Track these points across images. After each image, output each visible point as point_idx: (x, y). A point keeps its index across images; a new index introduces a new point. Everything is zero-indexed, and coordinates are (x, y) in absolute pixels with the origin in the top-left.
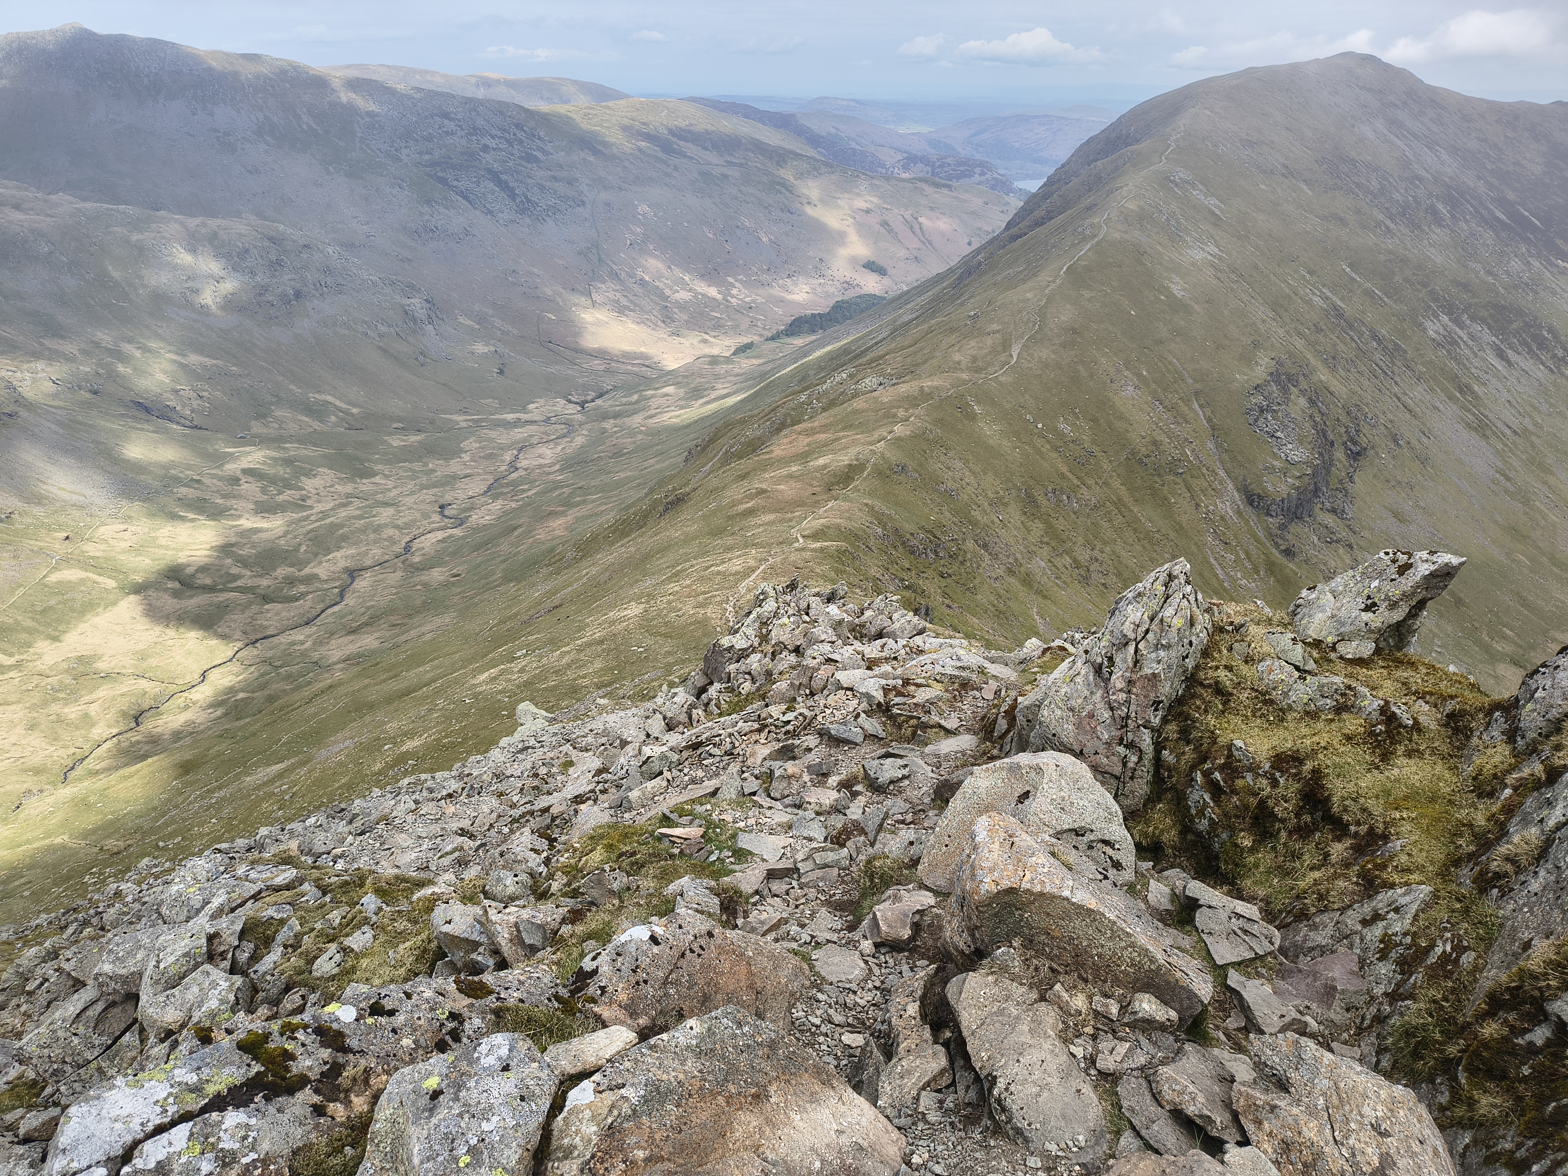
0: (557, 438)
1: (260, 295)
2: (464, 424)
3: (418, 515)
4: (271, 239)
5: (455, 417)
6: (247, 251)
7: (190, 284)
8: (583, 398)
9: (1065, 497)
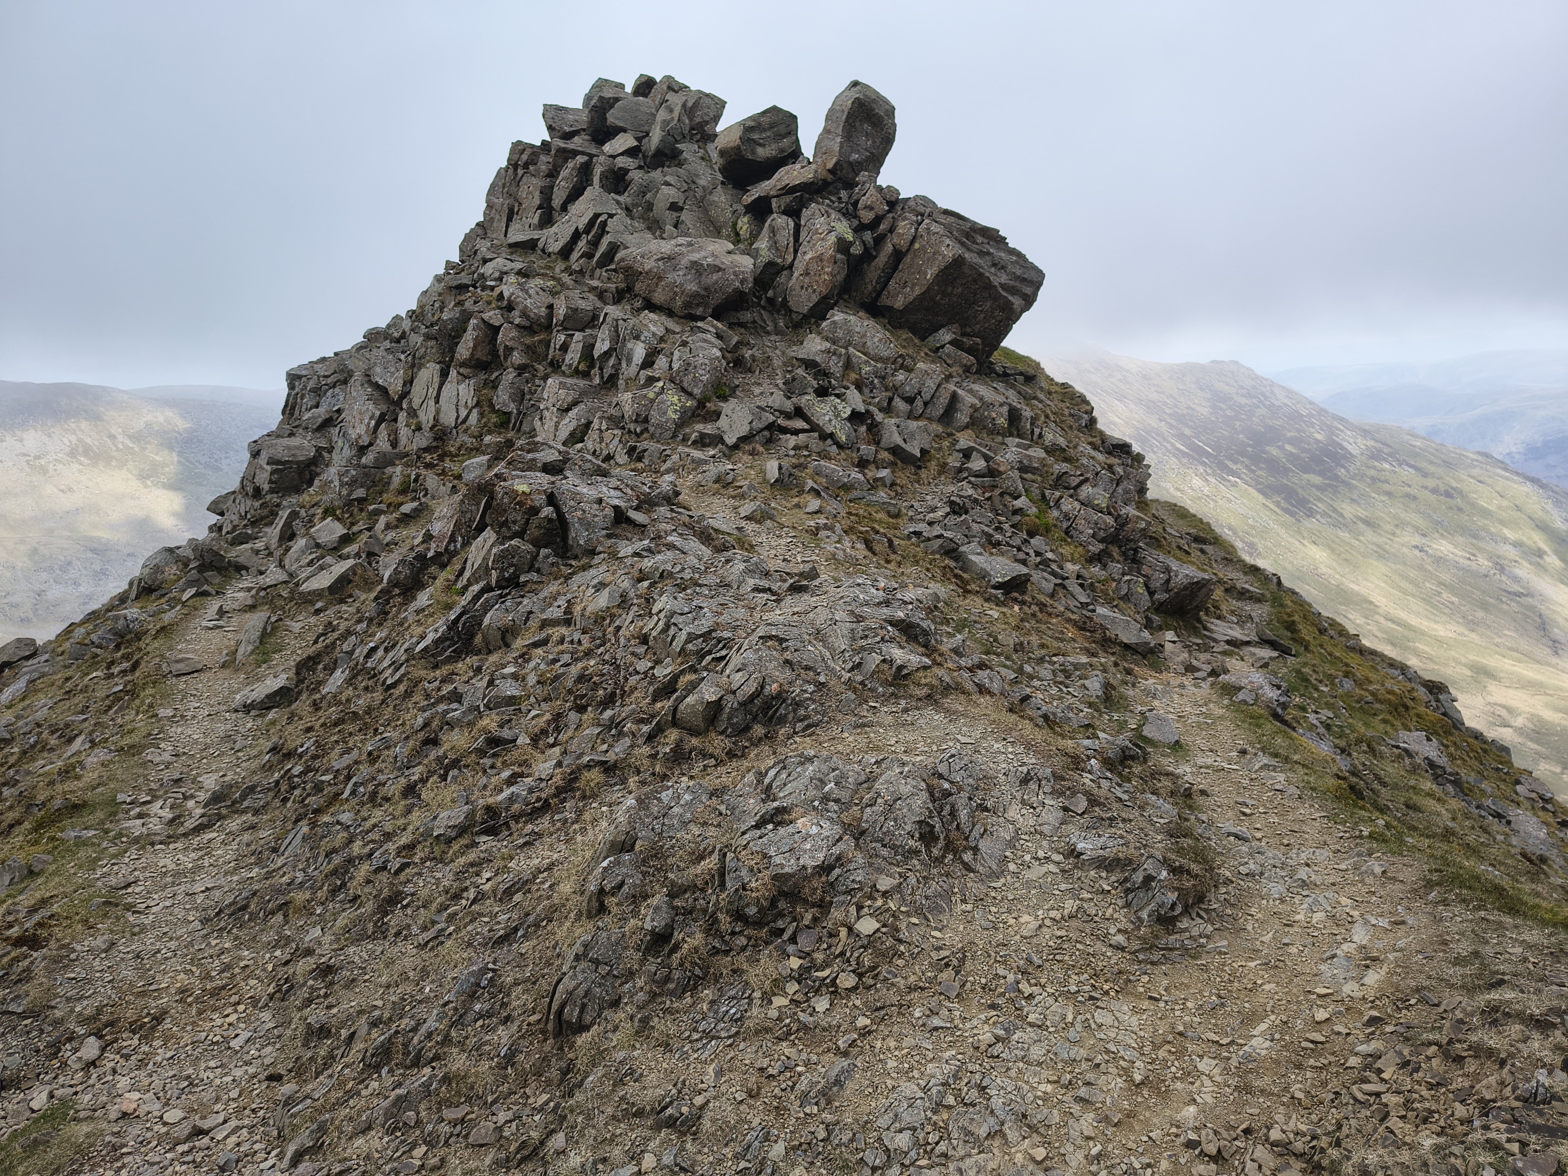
1: (85, 604)
4: (93, 550)
6: (69, 563)
7: (9, 599)
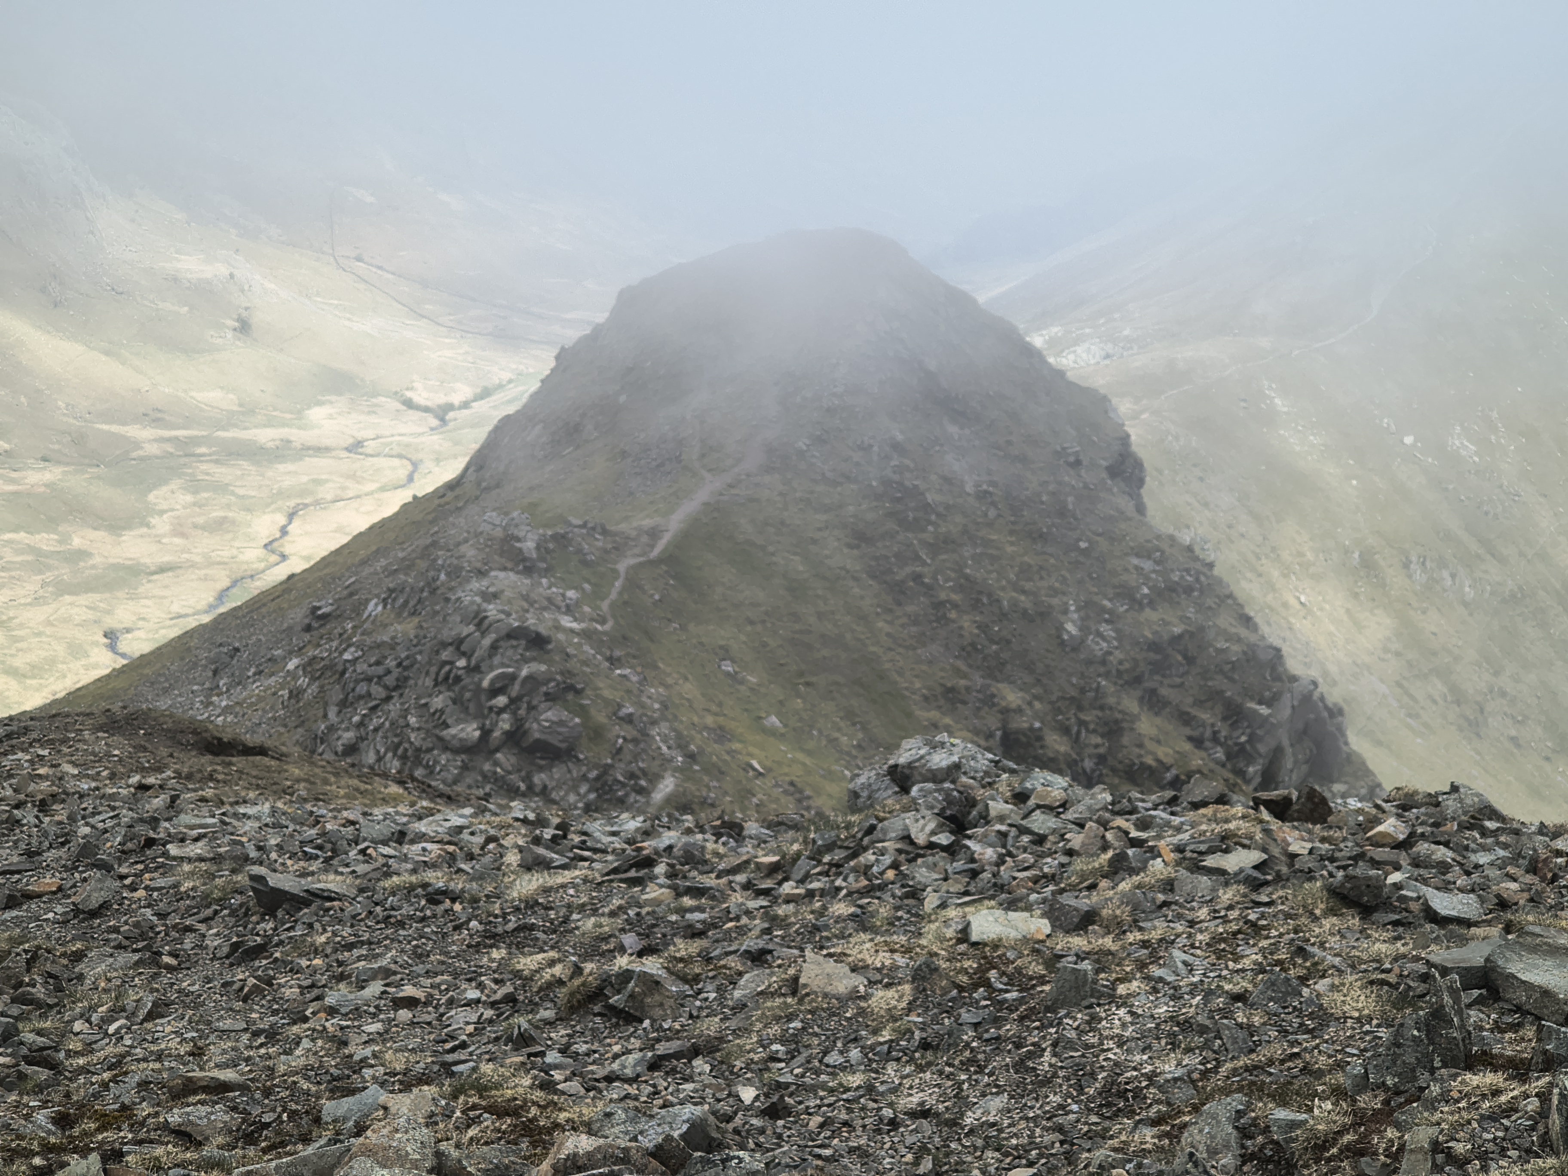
0: (383, 489)
2: (153, 449)
3: (60, 650)
5: (134, 431)
8: (441, 399)
9: (1445, 574)
